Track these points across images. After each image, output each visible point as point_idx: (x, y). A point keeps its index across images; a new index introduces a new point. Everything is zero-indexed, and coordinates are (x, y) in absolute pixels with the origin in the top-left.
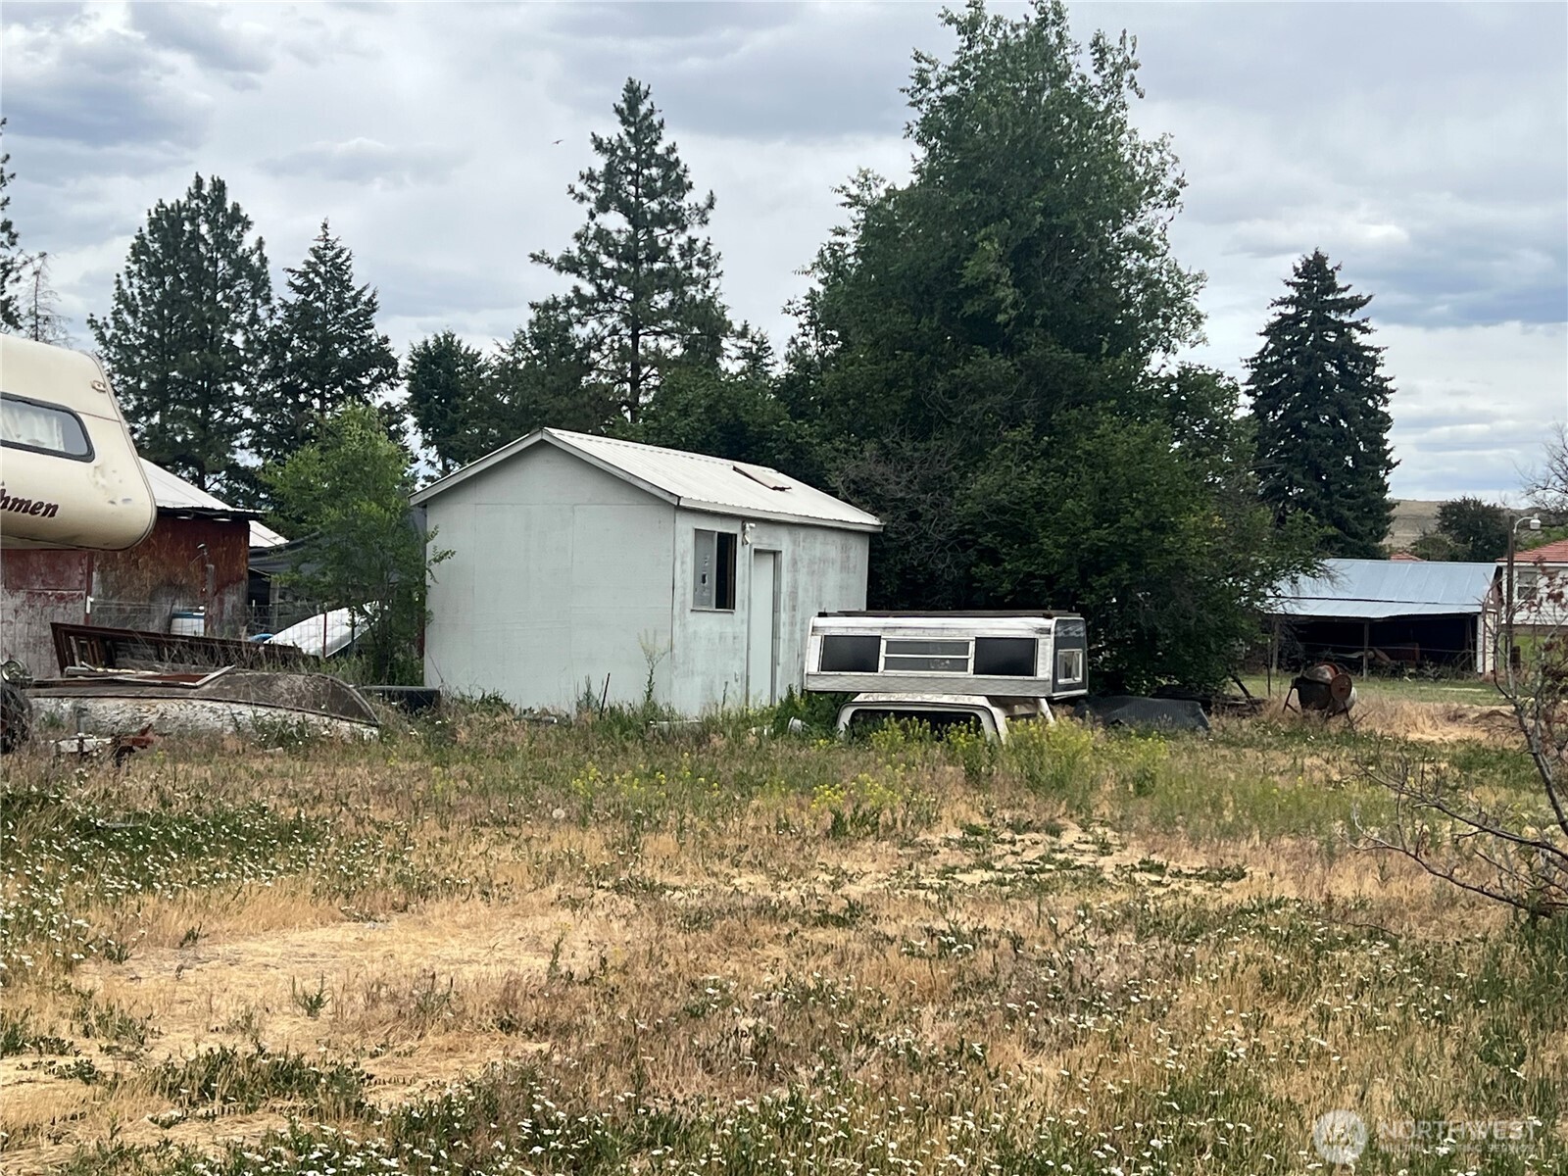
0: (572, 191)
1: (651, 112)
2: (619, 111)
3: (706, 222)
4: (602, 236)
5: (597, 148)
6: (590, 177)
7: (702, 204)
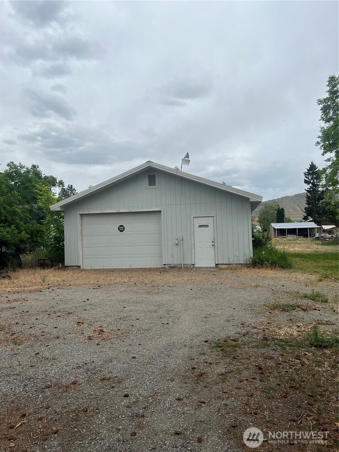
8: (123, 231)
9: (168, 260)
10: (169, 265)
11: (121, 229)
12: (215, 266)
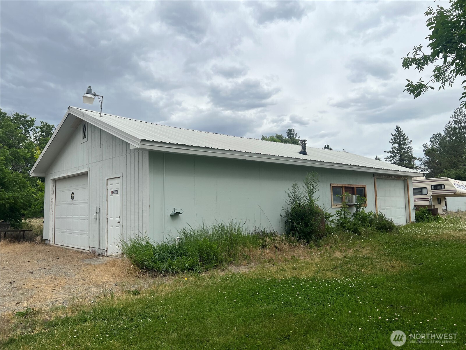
0: (390, 142)
1: (401, 130)
2: (395, 130)
3: (411, 144)
4: (394, 147)
5: (392, 136)
6: (392, 140)
7: (410, 141)
8: (73, 199)
9: (91, 241)
10: (92, 249)
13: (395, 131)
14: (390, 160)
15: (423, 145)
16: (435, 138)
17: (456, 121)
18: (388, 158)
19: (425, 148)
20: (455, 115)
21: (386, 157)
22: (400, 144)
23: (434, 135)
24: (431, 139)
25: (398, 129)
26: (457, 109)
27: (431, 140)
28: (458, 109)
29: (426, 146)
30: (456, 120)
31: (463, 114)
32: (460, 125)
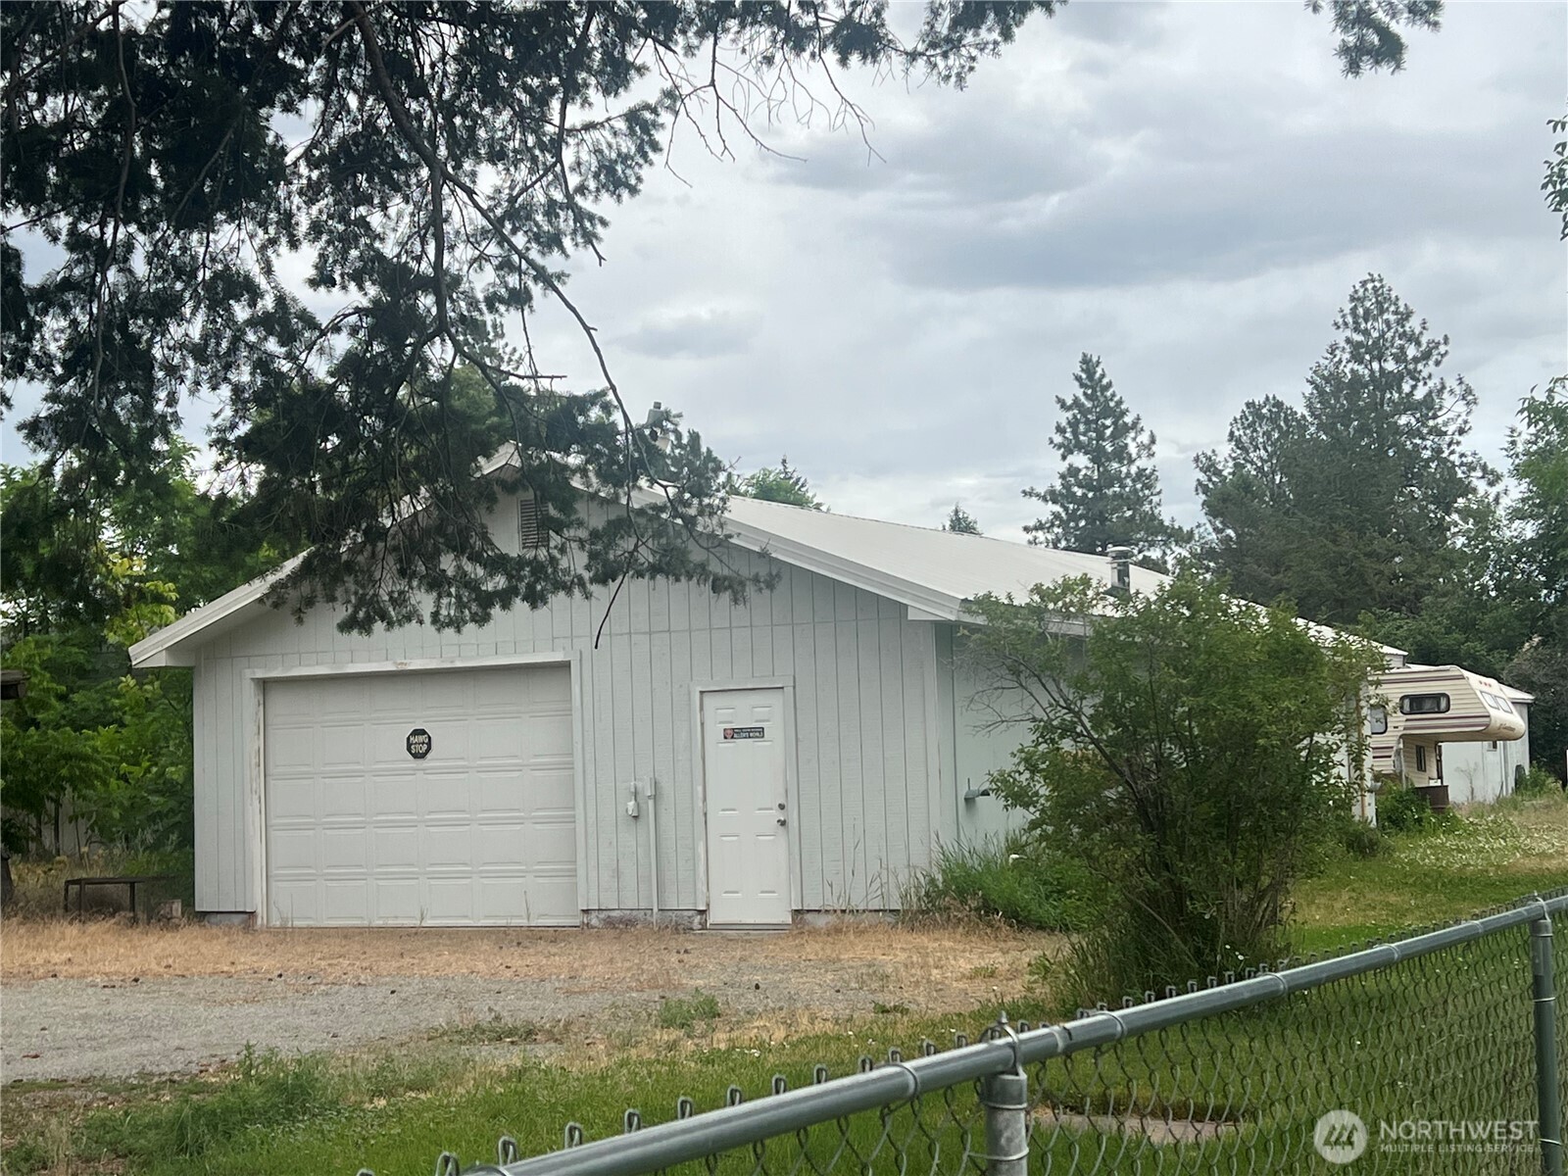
0: (1052, 442)
1: (1103, 376)
2: (1078, 379)
3: (1153, 455)
4: (1073, 471)
5: (1062, 407)
6: (1060, 430)
7: (1146, 442)
8: (423, 756)
9: (599, 892)
10: (603, 915)
11: (419, 745)
12: (790, 921)
13: (1077, 384)
14: (1050, 537)
15: (1197, 459)
16: (1254, 422)
17: (1360, 344)
18: (1040, 527)
19: (1203, 477)
20: (1354, 311)
21: (1031, 524)
22: (1098, 457)
23: (1248, 405)
24: (1235, 429)
25: (1090, 373)
26: (1364, 283)
27: (1237, 433)
28: (1370, 286)
29: (1209, 467)
30: (1358, 338)
31: (1392, 308)
32: (1375, 366)
